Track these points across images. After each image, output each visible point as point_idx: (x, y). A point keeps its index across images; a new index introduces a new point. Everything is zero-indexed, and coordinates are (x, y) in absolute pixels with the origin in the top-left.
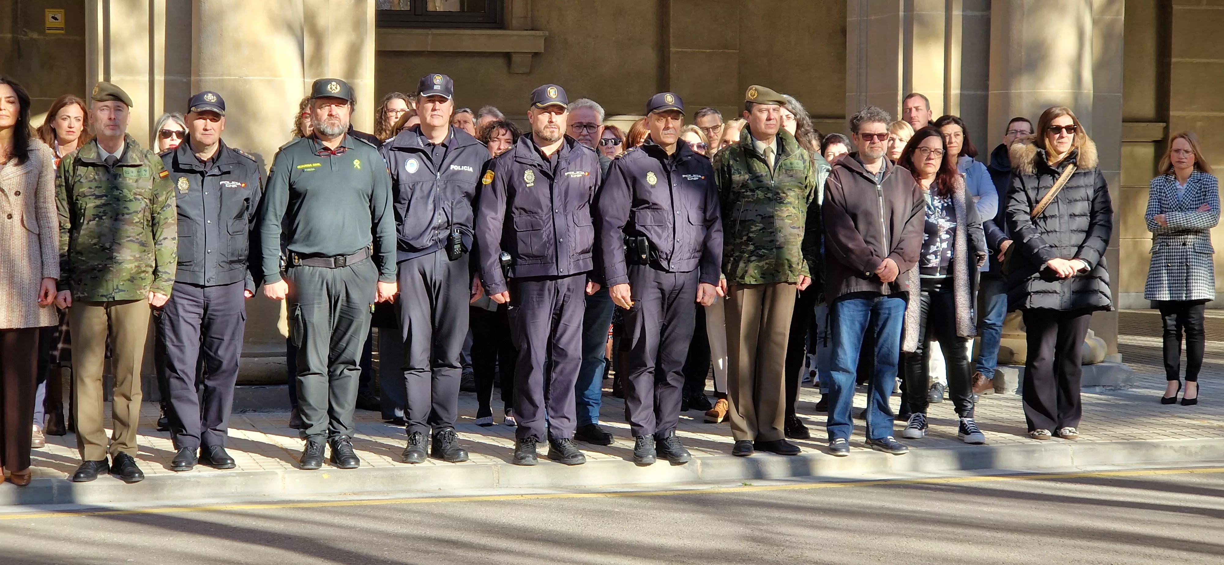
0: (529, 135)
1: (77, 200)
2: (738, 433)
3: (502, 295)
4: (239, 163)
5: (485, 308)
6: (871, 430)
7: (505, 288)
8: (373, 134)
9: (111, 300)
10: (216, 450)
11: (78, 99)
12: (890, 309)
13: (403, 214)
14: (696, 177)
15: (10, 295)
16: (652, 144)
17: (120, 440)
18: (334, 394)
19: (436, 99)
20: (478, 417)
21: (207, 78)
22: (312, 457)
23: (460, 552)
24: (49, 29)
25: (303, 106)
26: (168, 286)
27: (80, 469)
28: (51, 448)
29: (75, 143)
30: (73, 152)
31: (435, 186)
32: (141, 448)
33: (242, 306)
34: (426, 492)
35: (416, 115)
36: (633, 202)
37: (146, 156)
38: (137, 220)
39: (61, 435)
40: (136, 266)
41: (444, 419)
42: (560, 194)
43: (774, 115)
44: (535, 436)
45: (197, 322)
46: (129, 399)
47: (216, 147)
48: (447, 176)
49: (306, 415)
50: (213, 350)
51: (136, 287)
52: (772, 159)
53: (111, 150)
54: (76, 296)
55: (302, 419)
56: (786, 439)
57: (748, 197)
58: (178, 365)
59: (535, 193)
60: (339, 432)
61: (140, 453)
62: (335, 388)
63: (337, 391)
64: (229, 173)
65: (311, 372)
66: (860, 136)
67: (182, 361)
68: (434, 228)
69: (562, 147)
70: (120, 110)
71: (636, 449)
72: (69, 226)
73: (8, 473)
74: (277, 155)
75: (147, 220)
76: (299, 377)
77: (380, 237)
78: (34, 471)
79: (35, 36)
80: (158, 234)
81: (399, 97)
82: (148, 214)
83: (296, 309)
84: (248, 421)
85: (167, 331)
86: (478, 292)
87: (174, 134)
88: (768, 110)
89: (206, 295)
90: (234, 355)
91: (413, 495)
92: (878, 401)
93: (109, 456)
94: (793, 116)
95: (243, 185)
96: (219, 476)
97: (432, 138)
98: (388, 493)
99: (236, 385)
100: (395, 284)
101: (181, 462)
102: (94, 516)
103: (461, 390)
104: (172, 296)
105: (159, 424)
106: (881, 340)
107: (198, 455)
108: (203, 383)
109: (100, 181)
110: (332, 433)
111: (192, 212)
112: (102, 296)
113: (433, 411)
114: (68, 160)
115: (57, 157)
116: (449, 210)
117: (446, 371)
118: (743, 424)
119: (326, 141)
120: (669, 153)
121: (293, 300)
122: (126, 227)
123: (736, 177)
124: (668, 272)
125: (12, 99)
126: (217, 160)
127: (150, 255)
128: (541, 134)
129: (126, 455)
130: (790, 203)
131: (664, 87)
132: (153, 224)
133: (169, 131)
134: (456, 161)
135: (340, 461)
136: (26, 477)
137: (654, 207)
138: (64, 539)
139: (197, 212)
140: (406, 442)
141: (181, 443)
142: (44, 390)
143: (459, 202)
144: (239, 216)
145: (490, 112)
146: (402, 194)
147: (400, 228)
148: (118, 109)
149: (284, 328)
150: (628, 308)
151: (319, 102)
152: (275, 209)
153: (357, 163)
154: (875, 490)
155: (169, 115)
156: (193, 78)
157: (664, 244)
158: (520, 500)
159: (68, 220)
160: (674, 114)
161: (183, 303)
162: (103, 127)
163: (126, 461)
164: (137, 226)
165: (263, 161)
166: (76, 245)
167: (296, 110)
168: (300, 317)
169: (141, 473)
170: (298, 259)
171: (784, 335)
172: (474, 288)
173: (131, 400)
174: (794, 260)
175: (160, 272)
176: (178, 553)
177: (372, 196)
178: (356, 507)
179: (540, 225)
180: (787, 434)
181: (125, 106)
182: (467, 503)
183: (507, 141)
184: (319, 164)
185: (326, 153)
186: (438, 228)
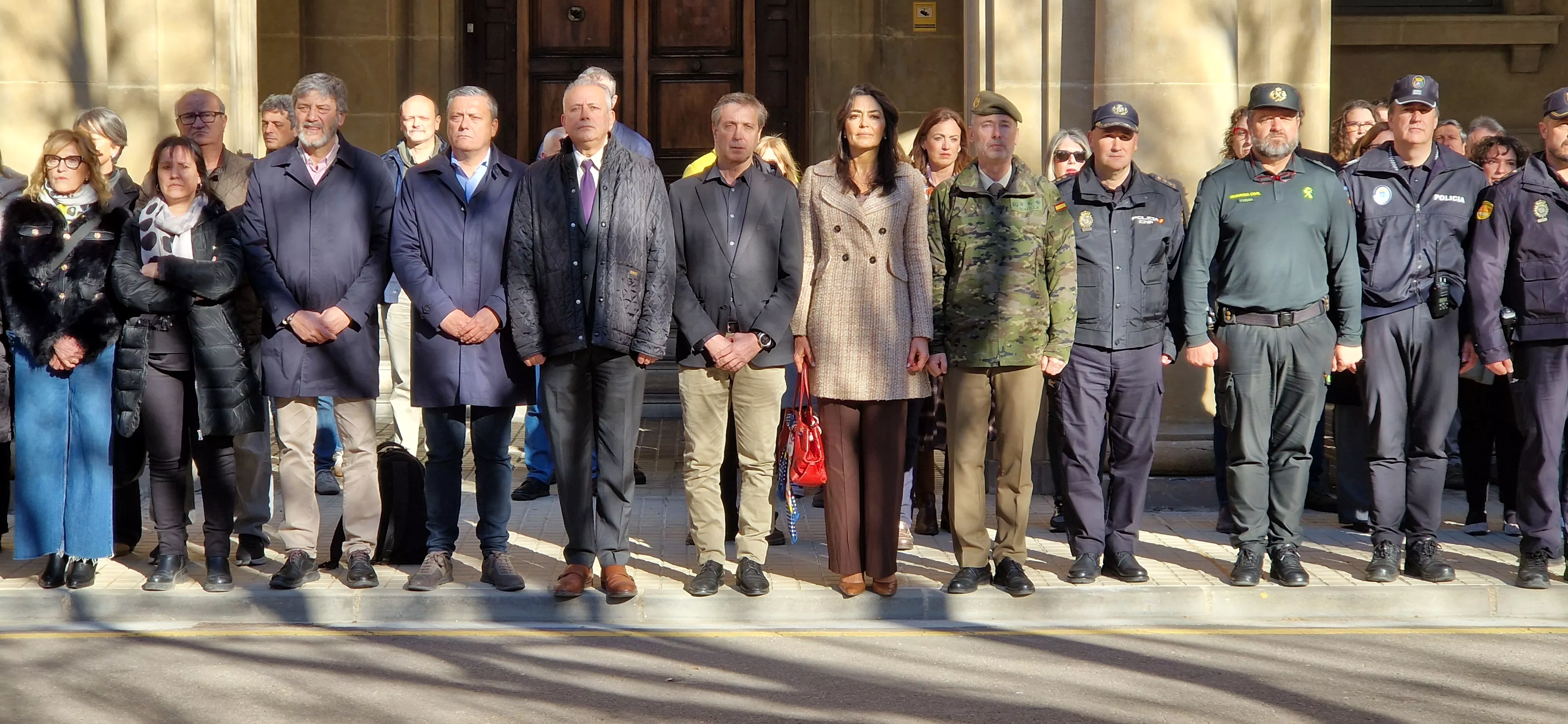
0: (1541, 155)
1: (954, 239)
3: (1504, 364)
4: (1156, 193)
5: (1478, 381)
7: (1507, 354)
8: (1327, 152)
9: (995, 365)
10: (1123, 558)
11: (954, 114)
13: (1369, 257)
15: (874, 358)
17: (1006, 543)
18: (1275, 488)
19: (1417, 107)
20: (1467, 523)
21: (1114, 84)
22: (1247, 571)
23: (1446, 702)
24: (918, 26)
25: (1235, 118)
26: (1066, 349)
27: (956, 577)
28: (920, 551)
29: (951, 168)
30: (950, 179)
31: (1413, 221)
32: (1031, 553)
33: (1159, 375)
34: (1397, 620)
35: (1388, 129)
37: (1038, 184)
38: (1028, 265)
39: (933, 535)
40: (1026, 323)
41: (1422, 524)
44: (1547, 549)
45: (1102, 395)
46: (1016, 491)
47: (1127, 172)
48: (1430, 209)
49: (1240, 517)
50: (1122, 432)
51: (1027, 349)
53: (996, 177)
54: (953, 360)
55: (1233, 521)
58: (1077, 450)
59: (1549, 231)
60: (1282, 539)
61: (1030, 559)
62: (1276, 481)
63: (1279, 485)
64: (1142, 205)
65: (1246, 461)
67: (1083, 445)
68: (1412, 276)
70: (1006, 126)
72: (944, 271)
73: (870, 580)
74: (1204, 182)
75: (1040, 265)
76: (1231, 467)
77: (1340, 287)
78: (901, 579)
79: (900, 35)
80: (1054, 282)
81: (1363, 105)
82: (1040, 257)
83: (1227, 379)
84: (1163, 522)
85: (1064, 405)
86: (1471, 360)
87: (1072, 156)
89: (1114, 361)
90: (1147, 438)
91: (1380, 624)
93: (992, 563)
95: (1161, 221)
96: (1128, 591)
97: (1409, 159)
98: (1346, 619)
99: (1150, 475)
100: (1360, 348)
101: (1081, 571)
102: (974, 636)
103: (1446, 487)
104: (1070, 361)
105: (1053, 523)
107: (1101, 564)
108: (1108, 472)
109: (983, 215)
110: (1273, 540)
111: (1096, 255)
112: (985, 360)
113: (1408, 514)
114: (944, 190)
115: (930, 185)
116: (1432, 252)
117: (1426, 461)
119: (1268, 164)
121: (1222, 370)
122: (1015, 273)
125: (876, 114)
126: (1128, 189)
127: (1043, 309)
128: (1557, 153)
129: (1013, 562)
132: (1047, 269)
133: (1066, 152)
134: (1442, 190)
135: (1283, 576)
136: (891, 586)
138: (938, 664)
139: (1102, 255)
140: (1371, 554)
141: (1080, 548)
142: (911, 478)
143: (1446, 242)
144: (1156, 261)
145: (1485, 125)
146: (1369, 232)
147: (1366, 275)
148: (1004, 125)
149: (1210, 403)
151: (1258, 114)
152: (1201, 251)
153: (1308, 192)
155: (1066, 132)
156: (1096, 85)
158: (1526, 635)
159: (944, 264)
161: (1085, 371)
162: (986, 148)
163: (1013, 569)
164: (1028, 272)
165: (1183, 189)
166: (953, 297)
167: (1227, 124)
168: (1233, 389)
169: (1030, 585)
170: (1231, 316)
172: (1465, 355)
173: (1018, 492)
175: (1055, 331)
176: (1078, 686)
177: (1328, 233)
178: (1304, 635)
179: (1556, 273)
181: (1012, 120)
182: (1452, 636)
183: (1510, 163)
184: (1258, 193)
185: (1268, 179)
186: (1418, 276)
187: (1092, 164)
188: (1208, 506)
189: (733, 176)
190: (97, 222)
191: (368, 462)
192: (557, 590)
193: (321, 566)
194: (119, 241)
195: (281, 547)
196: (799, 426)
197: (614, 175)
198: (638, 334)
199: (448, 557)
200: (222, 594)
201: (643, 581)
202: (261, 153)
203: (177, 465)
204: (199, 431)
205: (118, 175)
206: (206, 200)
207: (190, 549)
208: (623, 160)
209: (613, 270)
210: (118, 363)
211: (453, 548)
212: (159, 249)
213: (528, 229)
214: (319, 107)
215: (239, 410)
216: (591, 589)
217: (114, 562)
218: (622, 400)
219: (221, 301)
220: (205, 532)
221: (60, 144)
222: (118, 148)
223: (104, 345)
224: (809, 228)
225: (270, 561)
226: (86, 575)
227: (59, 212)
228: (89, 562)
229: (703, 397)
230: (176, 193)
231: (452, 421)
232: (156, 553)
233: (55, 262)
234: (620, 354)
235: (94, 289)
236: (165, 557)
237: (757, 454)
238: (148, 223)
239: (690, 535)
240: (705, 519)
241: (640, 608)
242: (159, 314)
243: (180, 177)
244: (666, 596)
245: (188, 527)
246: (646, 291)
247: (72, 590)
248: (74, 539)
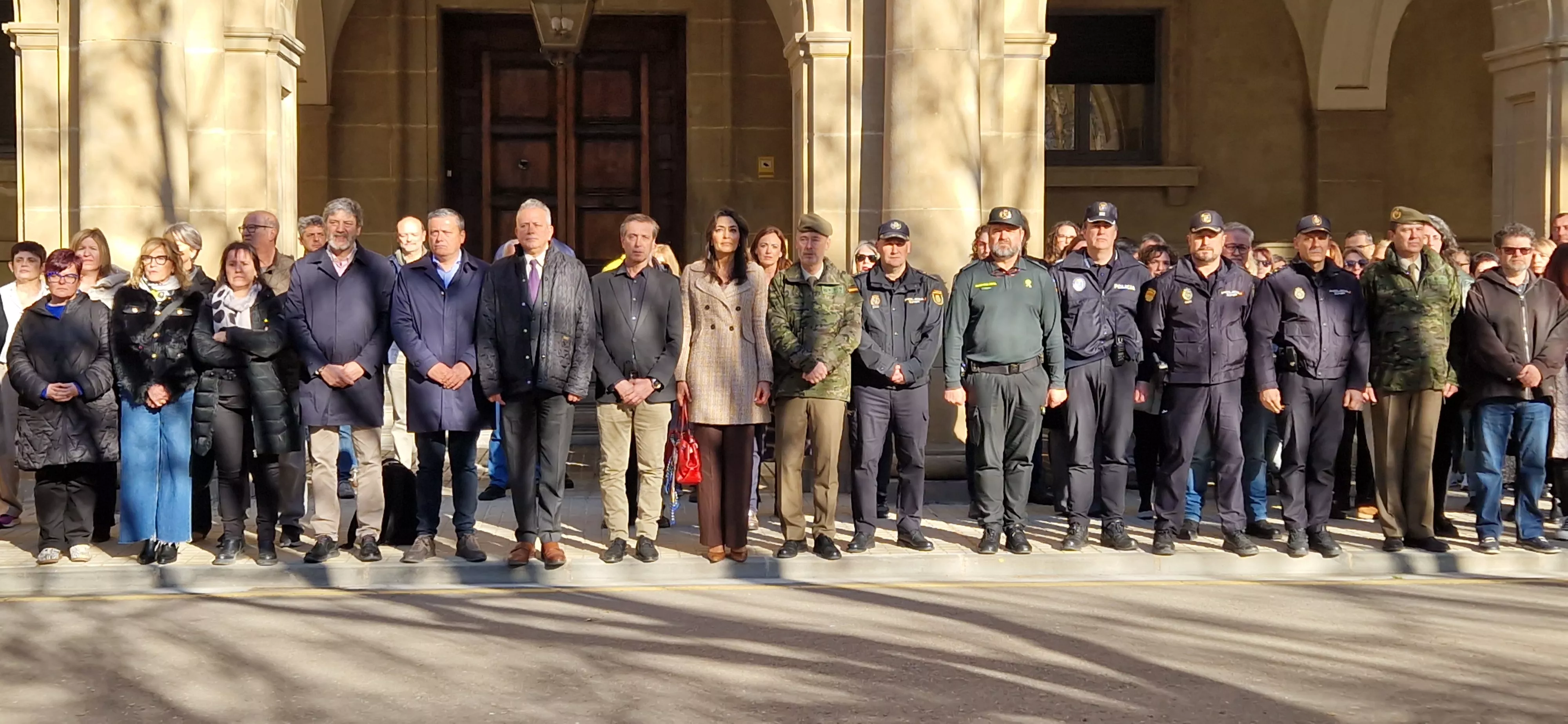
0: (1187, 257)
2: (1387, 529)
5: (1148, 412)
6: (1521, 530)
10: (916, 534)
12: (1533, 414)
13: (1071, 326)
14: (1342, 292)
15: (732, 396)
16: (1300, 262)
17: (820, 524)
18: (1008, 486)
19: (1102, 224)
21: (896, 209)
22: (990, 543)
24: (762, 174)
25: (979, 232)
27: (783, 547)
29: (775, 267)
31: (1100, 302)
33: (925, 407)
35: (1084, 239)
36: (1282, 315)
37: (840, 276)
38: (833, 330)
41: (1111, 511)
42: (1216, 311)
43: (1417, 234)
44: (1173, 527)
46: (827, 487)
47: (903, 269)
48: (1112, 294)
49: (985, 506)
50: (904, 447)
52: (1416, 275)
53: (812, 271)
55: (980, 510)
56: (1436, 538)
57: (1393, 310)
59: (1192, 309)
60: (1013, 522)
61: (837, 535)
62: (1009, 481)
63: (1011, 484)
64: (914, 291)
65: (988, 467)
66: (1503, 251)
68: (1100, 339)
69: (1220, 268)
71: (1289, 541)
73: (728, 550)
74: (957, 276)
76: (978, 472)
77: (1050, 349)
78: (748, 550)
79: (750, 180)
81: (1067, 225)
83: (974, 411)
87: (867, 258)
88: (1411, 230)
89: (891, 396)
92: (1525, 502)
93: (811, 537)
94: (1439, 236)
95: (925, 301)
97: (1097, 260)
100: (1065, 390)
102: (799, 588)
106: (1525, 445)
109: (802, 298)
110: (1007, 522)
111: (880, 324)
116: (1113, 324)
117: (1110, 466)
118: (1392, 521)
119: (1001, 263)
120: (1317, 270)
121: (970, 406)
123: (1381, 292)
124: (1315, 378)
125: (732, 229)
126: (904, 280)
128: (1199, 256)
129: (826, 537)
130: (1435, 315)
131: (1311, 210)
134: (1119, 281)
135: (1014, 547)
136: (743, 555)
137: (1302, 319)
138: (777, 608)
141: (859, 528)
143: (1123, 317)
145: (1152, 238)
146: (1070, 310)
147: (1068, 339)
148: (815, 239)
150: (1278, 411)
151: (993, 228)
153: (1028, 283)
154: (1528, 588)
156: (884, 210)
157: (1311, 353)
158: (1180, 586)
160: (1321, 235)
161: (872, 404)
163: (826, 542)
168: (978, 419)
169: (838, 553)
170: (976, 367)
171: (1431, 438)
173: (829, 489)
174: (1439, 368)
176: (871, 622)
177: (1041, 311)
178: (1028, 588)
179: (1196, 338)
180: (1436, 534)
182: (1130, 587)
183: (1165, 263)
184: (995, 284)
185: (1001, 274)
186: (1104, 339)
187: (880, 265)
188: (962, 500)
189: (634, 271)
190: (179, 302)
191: (376, 471)
192: (510, 560)
193: (341, 547)
194: (197, 317)
195: (312, 533)
196: (682, 443)
197: (552, 270)
198: (567, 380)
199: (432, 539)
200: (267, 566)
201: (571, 554)
202: (300, 253)
203: (238, 475)
204: (255, 451)
205: (196, 270)
206: (260, 287)
207: (247, 536)
208: (559, 260)
209: (551, 337)
210: (196, 403)
211: (435, 532)
212: (226, 322)
213: (492, 307)
214: (345, 222)
215: (283, 436)
216: (533, 559)
217: (192, 546)
218: (558, 425)
219: (270, 359)
220: (258, 523)
221: (152, 246)
222: (195, 251)
223: (183, 391)
224: (688, 307)
225: (304, 543)
226: (171, 554)
227: (151, 296)
228: (173, 545)
229: (614, 424)
230: (239, 283)
231: (435, 443)
232: (221, 539)
233: (149, 332)
234: (556, 394)
235: (177, 351)
236: (229, 541)
237: (651, 463)
238: (219, 303)
239: (604, 521)
240: (613, 508)
241: (568, 572)
242: (226, 368)
243: (242, 272)
244: (587, 564)
245: (245, 521)
246: (575, 350)
247: (161, 566)
248: (163, 528)
